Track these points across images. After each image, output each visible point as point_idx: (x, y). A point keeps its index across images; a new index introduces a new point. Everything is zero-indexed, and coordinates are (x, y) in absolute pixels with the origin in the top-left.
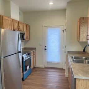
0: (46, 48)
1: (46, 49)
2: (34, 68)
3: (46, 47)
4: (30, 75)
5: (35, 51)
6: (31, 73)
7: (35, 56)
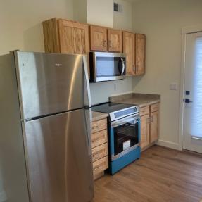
0: (187, 97)
1: (187, 101)
2: (154, 146)
3: (188, 93)
4: (132, 165)
5: (158, 103)
6: (138, 159)
7: (158, 115)
